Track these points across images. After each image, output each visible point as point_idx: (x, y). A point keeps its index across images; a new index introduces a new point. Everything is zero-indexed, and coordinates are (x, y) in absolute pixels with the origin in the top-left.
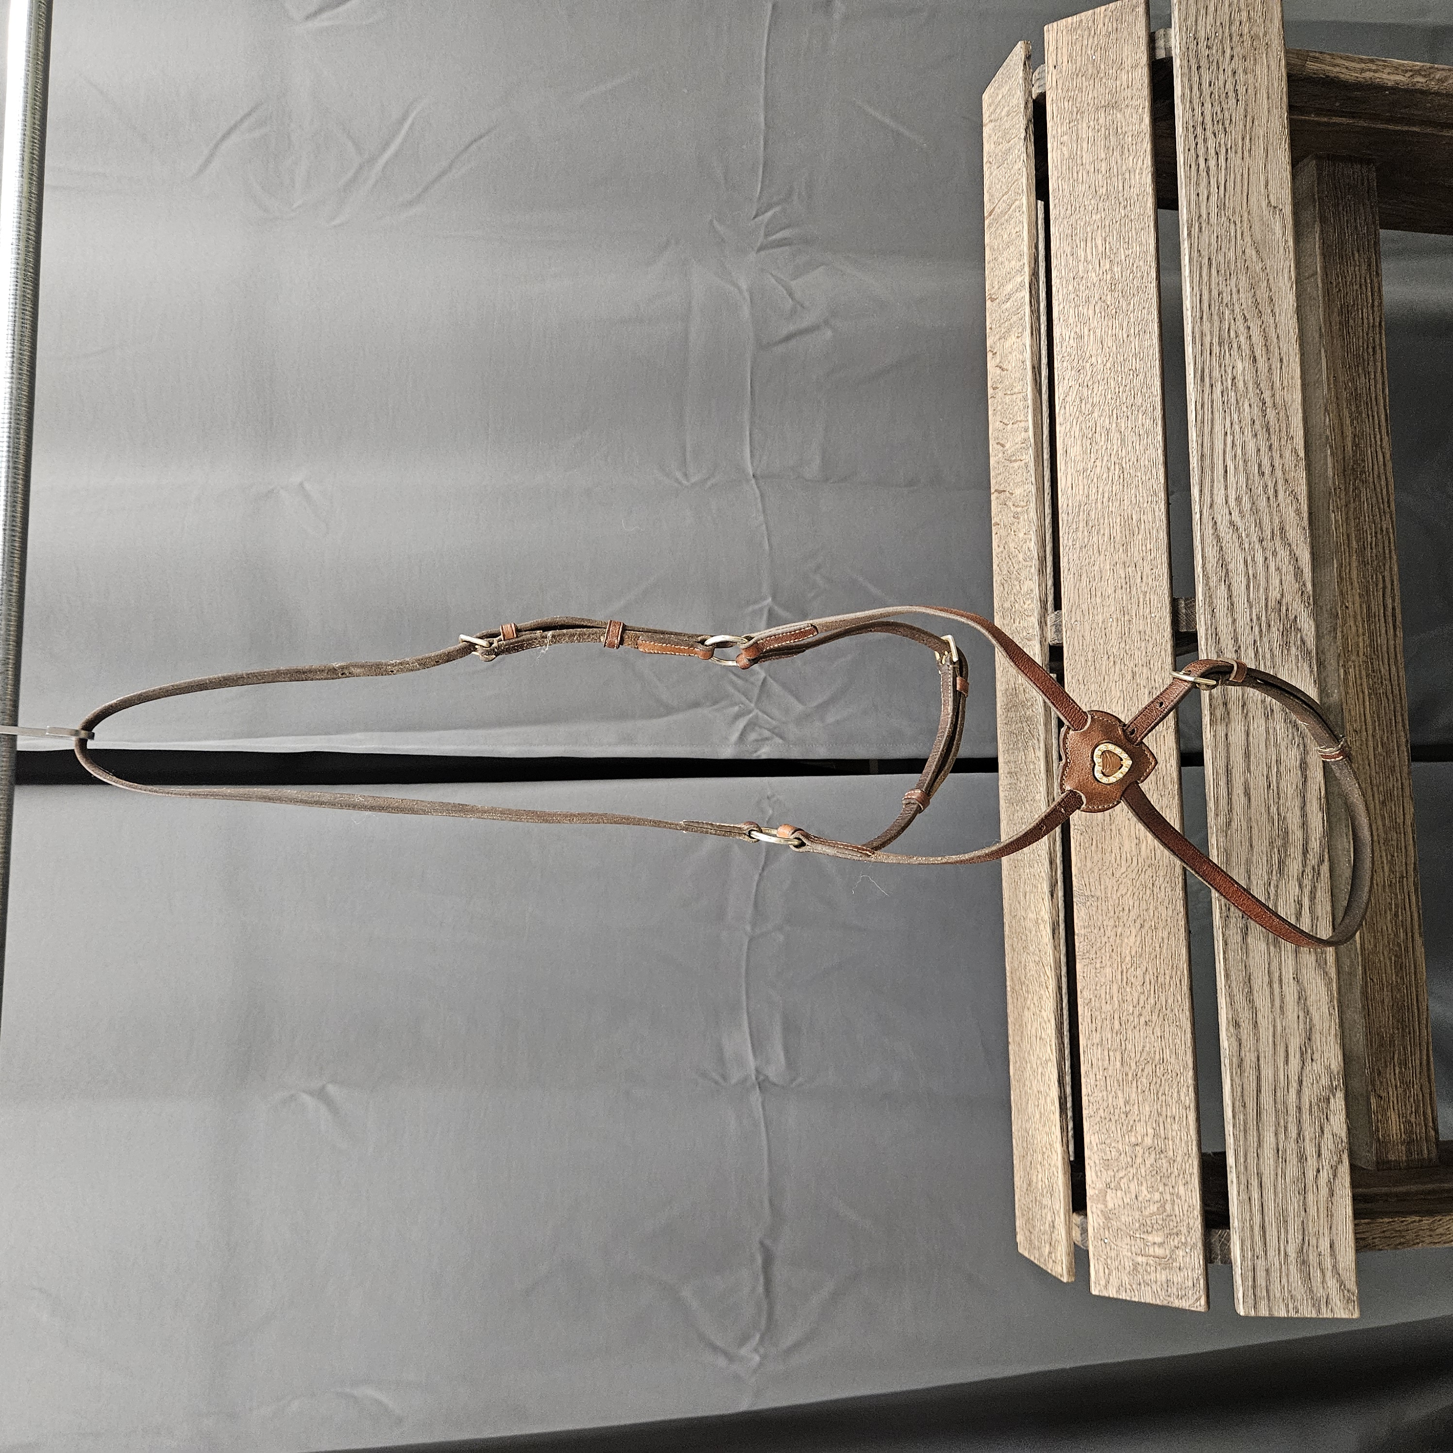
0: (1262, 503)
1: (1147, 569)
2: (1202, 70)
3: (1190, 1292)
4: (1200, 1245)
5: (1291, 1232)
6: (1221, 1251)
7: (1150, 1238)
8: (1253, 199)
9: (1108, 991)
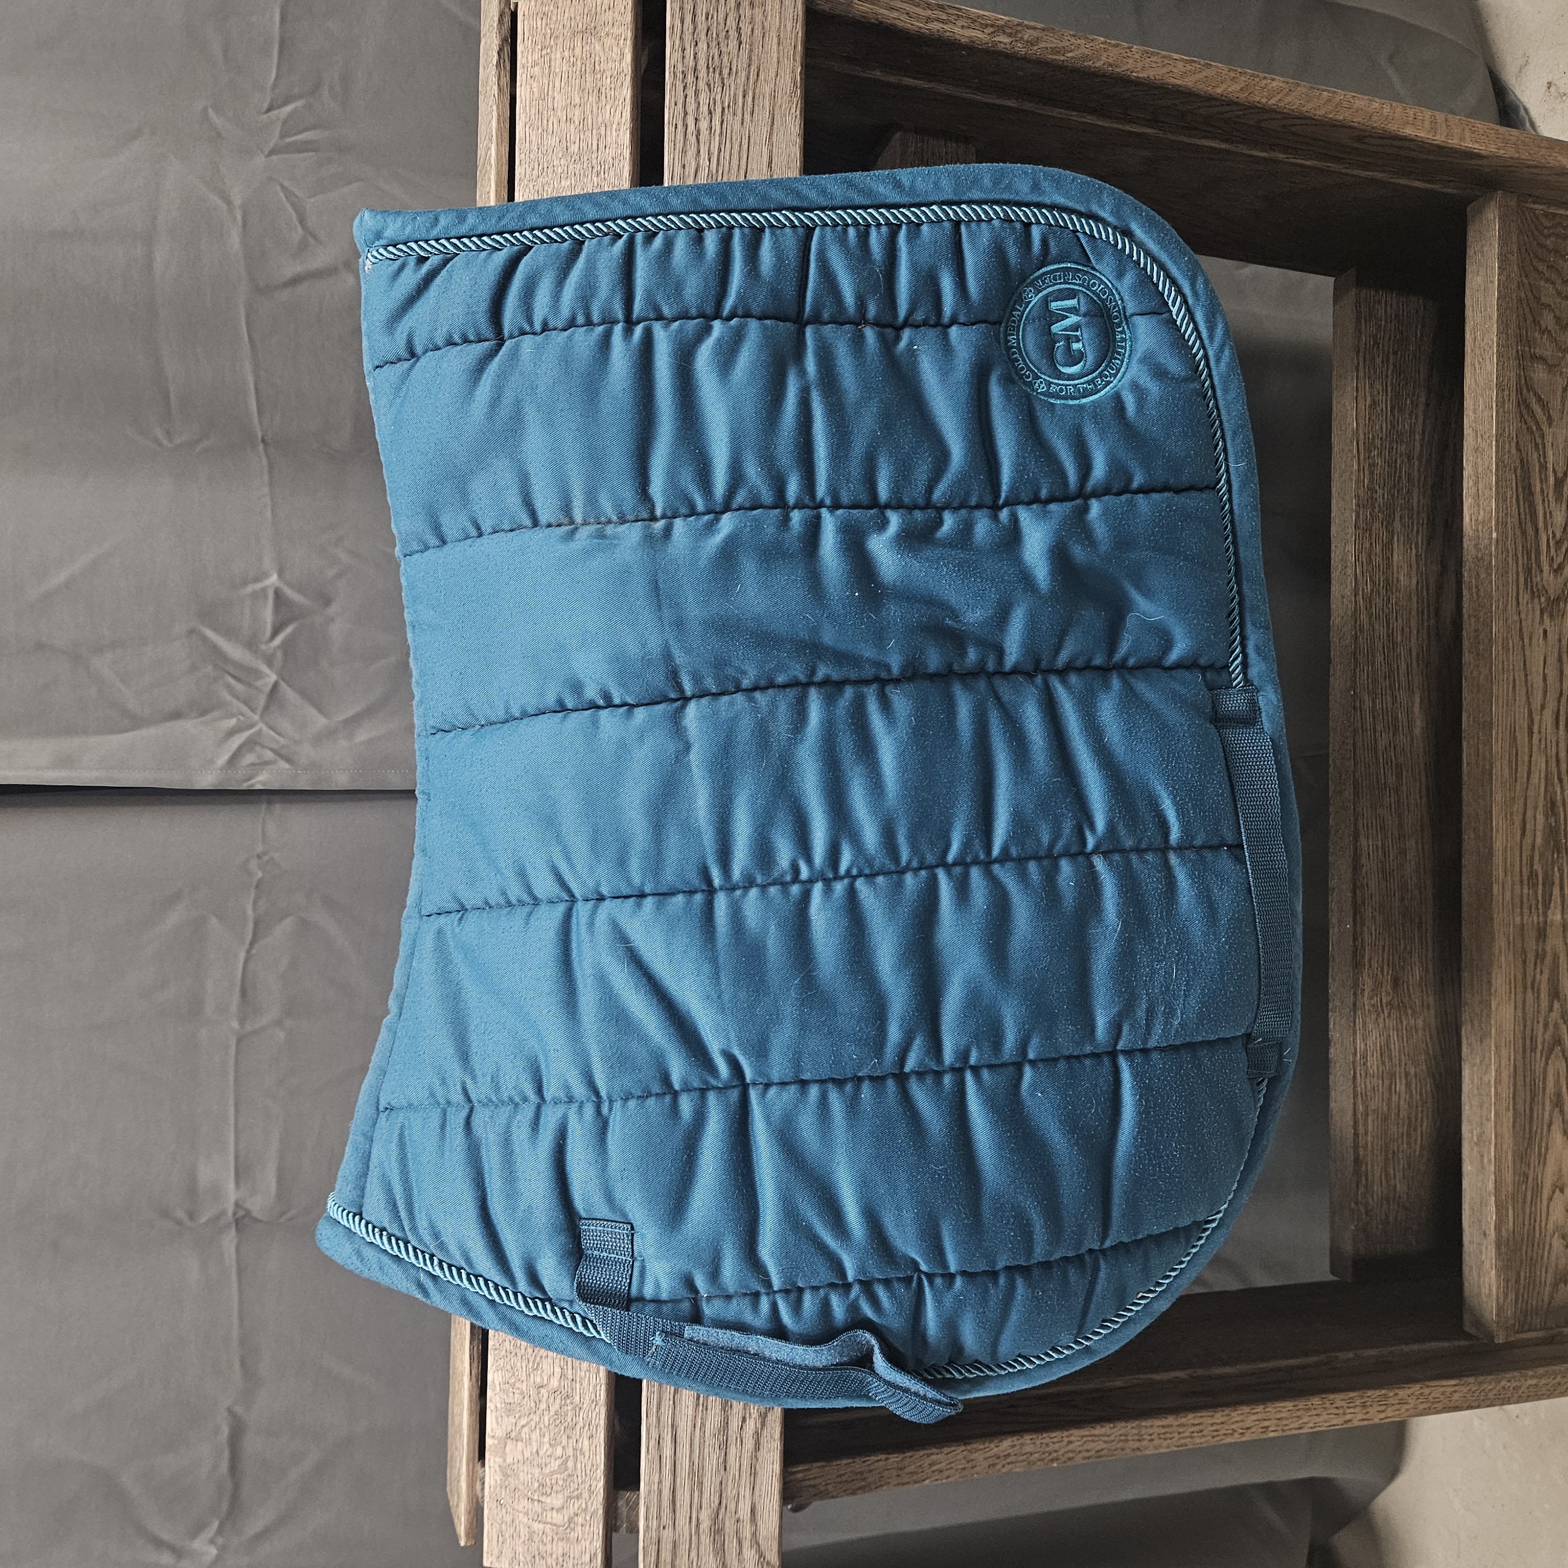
4: (601, 1512)
5: (706, 1495)
6: (628, 1517)
7: (548, 1500)
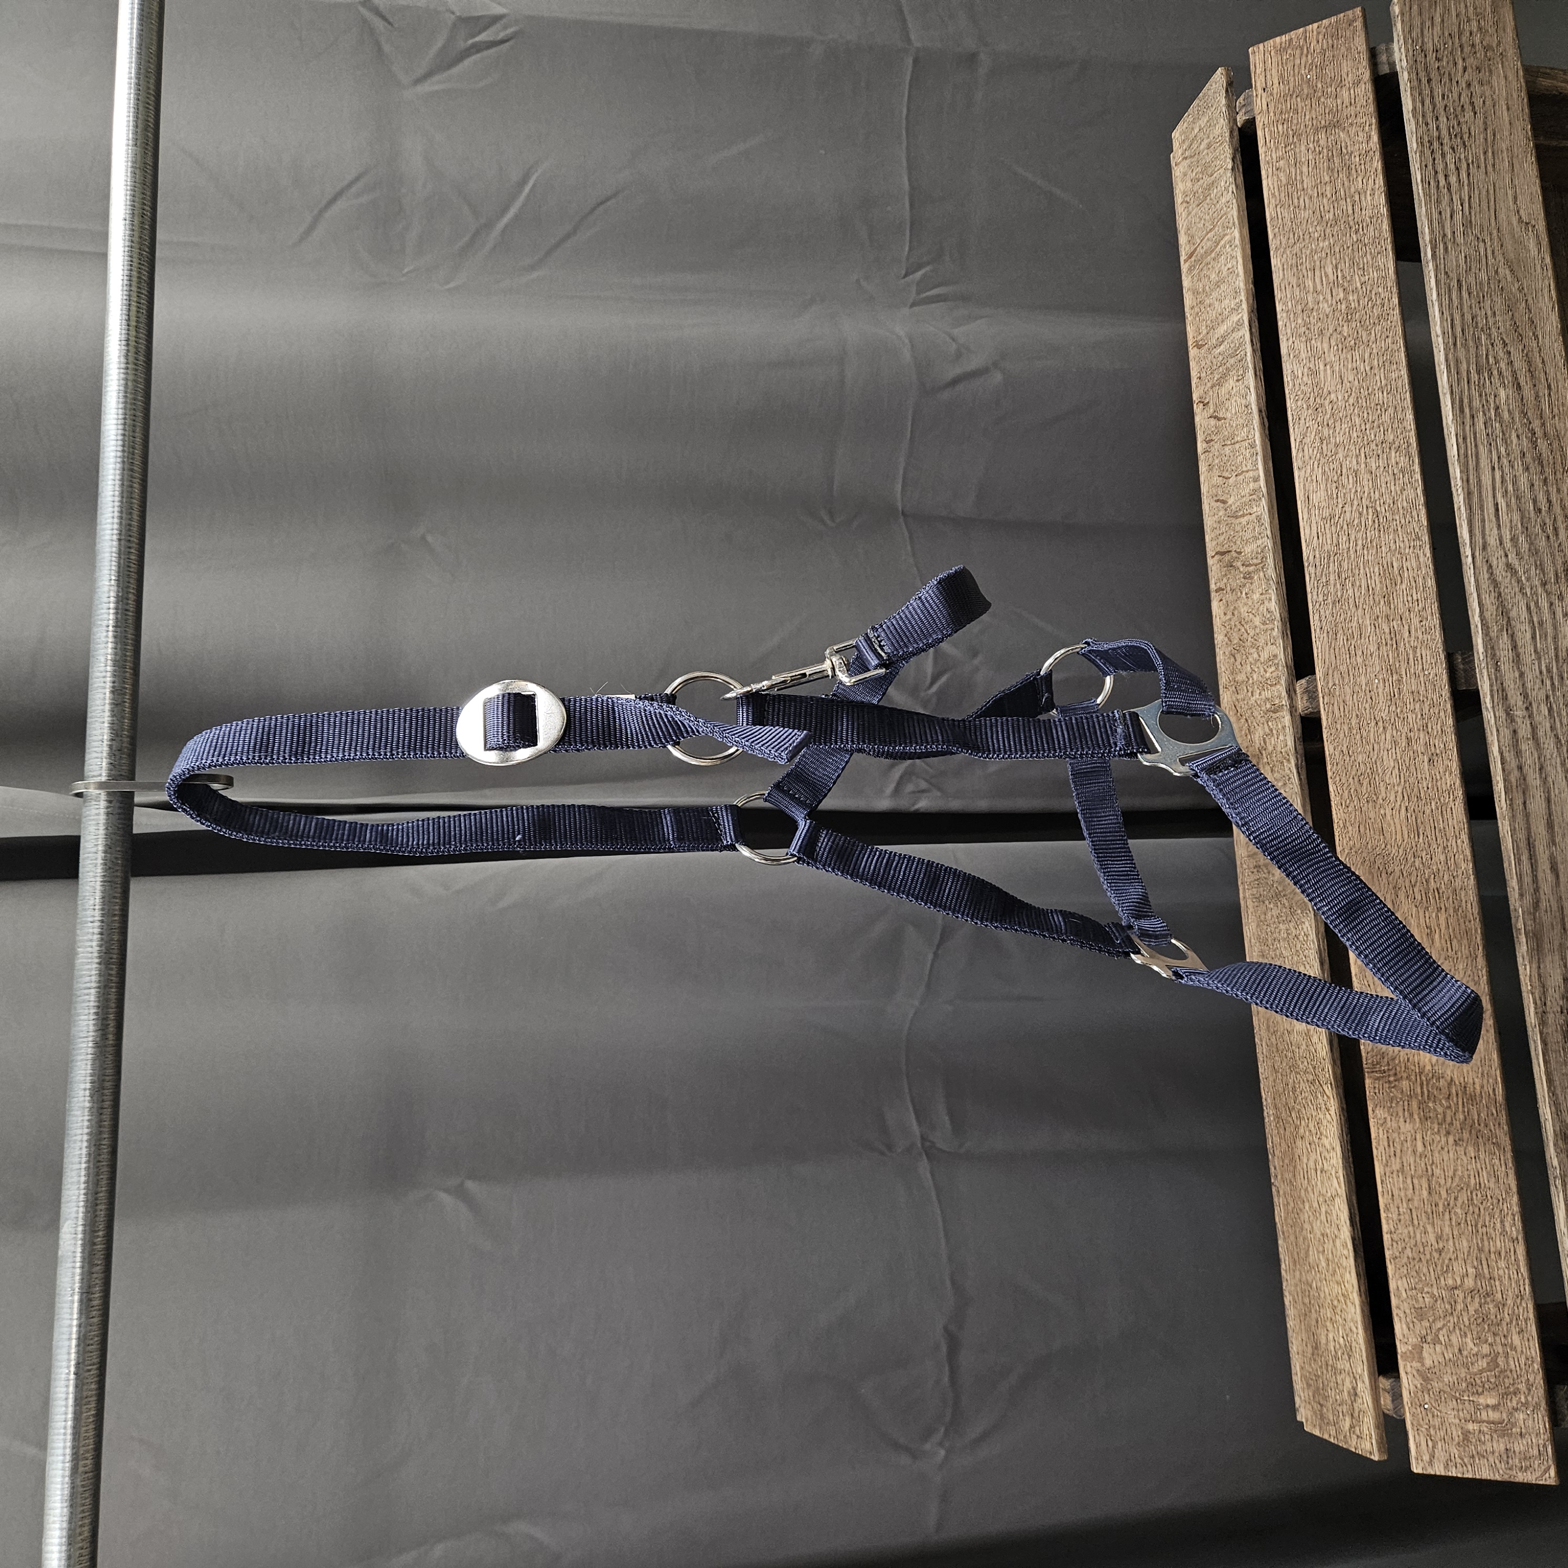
0: (1542, 543)
1: (1416, 621)
2: (1434, 83)
3: (1536, 1462)
4: (1543, 1404)
7: (1481, 1400)
8: (1502, 216)
9: (1406, 1108)
